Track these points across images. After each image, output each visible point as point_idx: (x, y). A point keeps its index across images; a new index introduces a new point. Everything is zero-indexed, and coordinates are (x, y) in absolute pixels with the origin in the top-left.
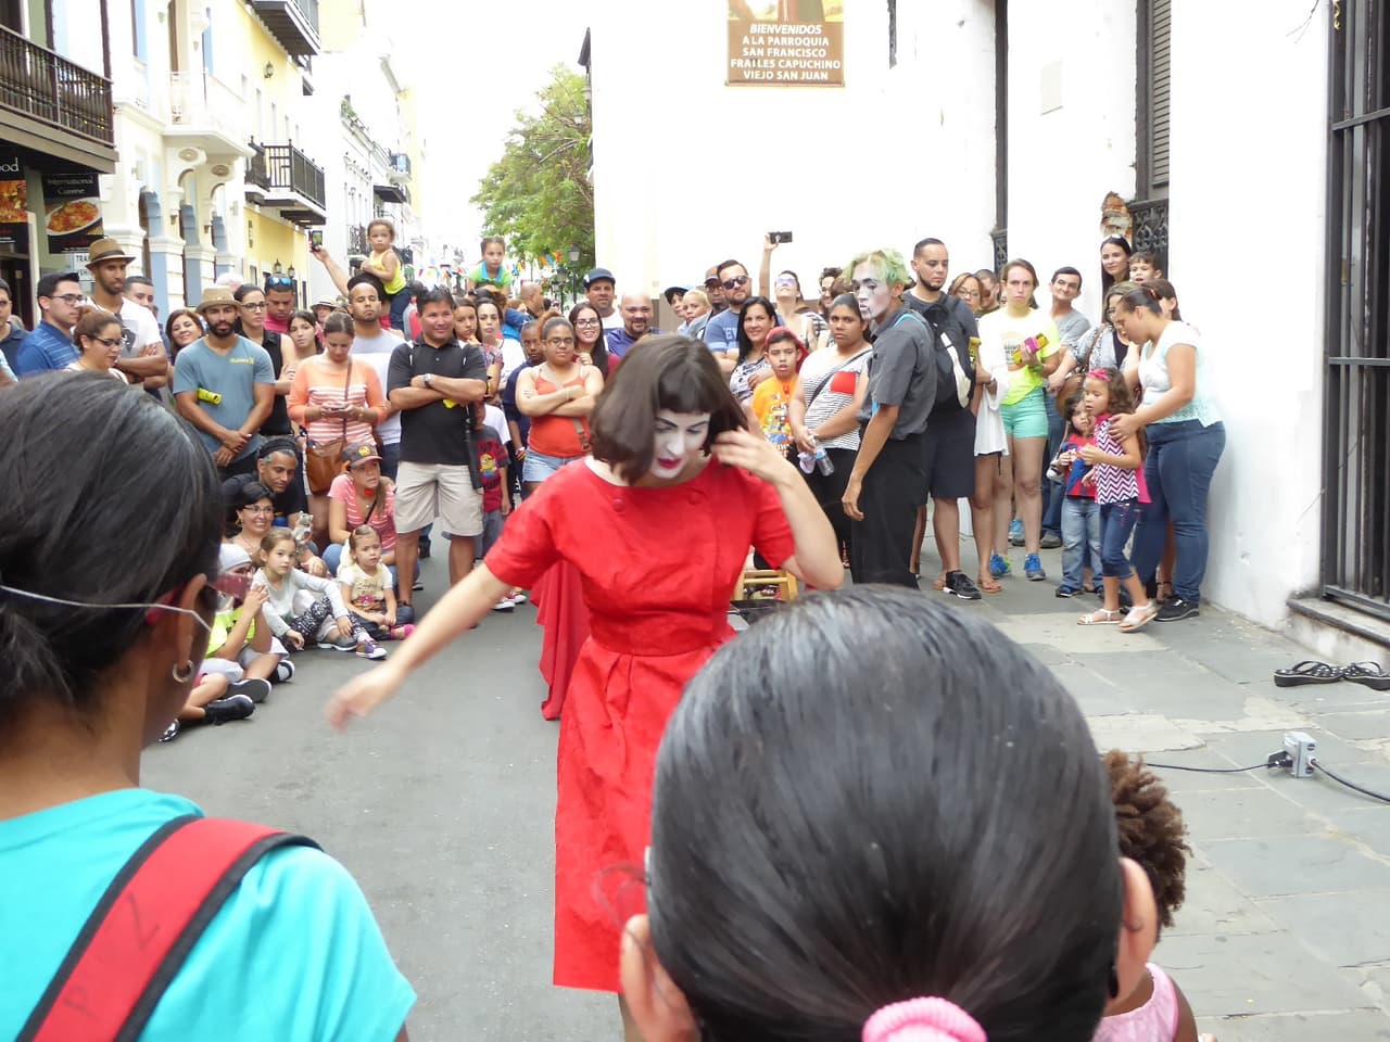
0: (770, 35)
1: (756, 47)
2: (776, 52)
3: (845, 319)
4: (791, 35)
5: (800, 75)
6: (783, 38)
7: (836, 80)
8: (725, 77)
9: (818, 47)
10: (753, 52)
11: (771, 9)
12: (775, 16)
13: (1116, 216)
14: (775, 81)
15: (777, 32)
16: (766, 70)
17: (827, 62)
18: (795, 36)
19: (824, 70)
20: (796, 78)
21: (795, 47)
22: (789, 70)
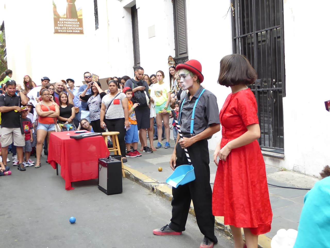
0: (64, 21)
1: (61, 24)
2: (66, 25)
3: (113, 86)
4: (70, 21)
5: (73, 31)
6: (68, 22)
7: (81, 32)
8: (53, 31)
9: (77, 24)
10: (60, 25)
11: (65, 15)
12: (66, 16)
13: (171, 61)
14: (66, 33)
15: (66, 20)
16: (64, 30)
17: (79, 28)
18: (71, 22)
19: (79, 30)
20: (72, 32)
21: (71, 24)
22: (70, 30)
